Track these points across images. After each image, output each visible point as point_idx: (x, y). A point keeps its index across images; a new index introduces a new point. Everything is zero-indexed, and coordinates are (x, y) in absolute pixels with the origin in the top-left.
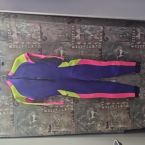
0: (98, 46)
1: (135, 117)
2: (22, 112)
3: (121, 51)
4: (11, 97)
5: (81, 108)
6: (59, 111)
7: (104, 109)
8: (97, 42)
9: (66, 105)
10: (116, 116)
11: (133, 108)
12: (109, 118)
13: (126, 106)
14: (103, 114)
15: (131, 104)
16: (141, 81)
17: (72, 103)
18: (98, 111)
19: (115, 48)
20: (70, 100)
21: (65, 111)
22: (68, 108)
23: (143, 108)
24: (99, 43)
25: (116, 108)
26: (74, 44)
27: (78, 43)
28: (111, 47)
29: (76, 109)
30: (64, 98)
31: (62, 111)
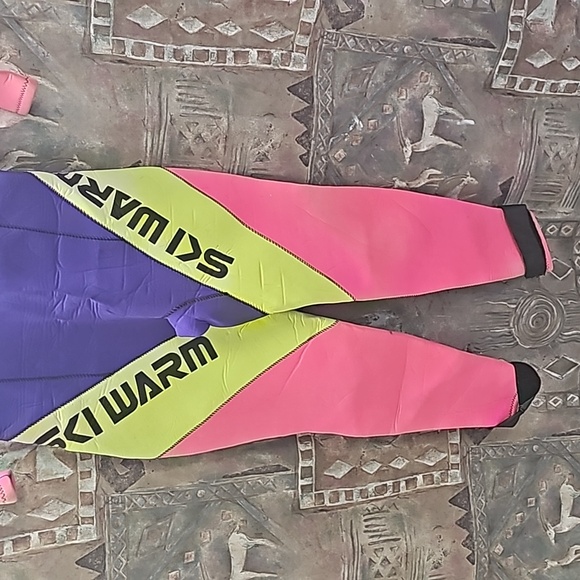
0: (286, 59)
1: (498, 549)
3: (431, 109)
5: (159, 515)
7: (316, 511)
8: (280, 23)
10: (387, 553)
11: (489, 493)
12: (344, 570)
13: (444, 476)
14: (308, 545)
15: (476, 461)
17: (89, 485)
18: (274, 527)
21: (33, 552)
22: (59, 531)
23: (544, 486)
24: (298, 36)
25: (386, 495)
26: (110, 22)
27: (144, 21)
28: (371, 75)
29: (117, 527)
30: (23, 454)
31: (10, 560)
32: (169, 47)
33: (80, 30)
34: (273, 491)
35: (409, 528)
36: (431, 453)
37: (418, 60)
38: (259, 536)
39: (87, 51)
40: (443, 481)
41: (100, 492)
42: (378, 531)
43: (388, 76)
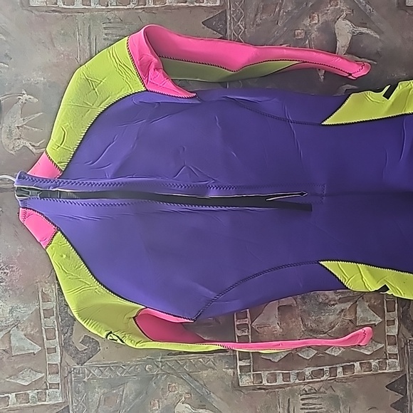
2: (113, 387)
4: (52, 305)
6: (325, 378)
17: (393, 331)
20: (383, 317)
21: (356, 377)
22: (374, 363)
30: (347, 306)
31: (341, 380)
39: (402, 5)
41: (401, 336)
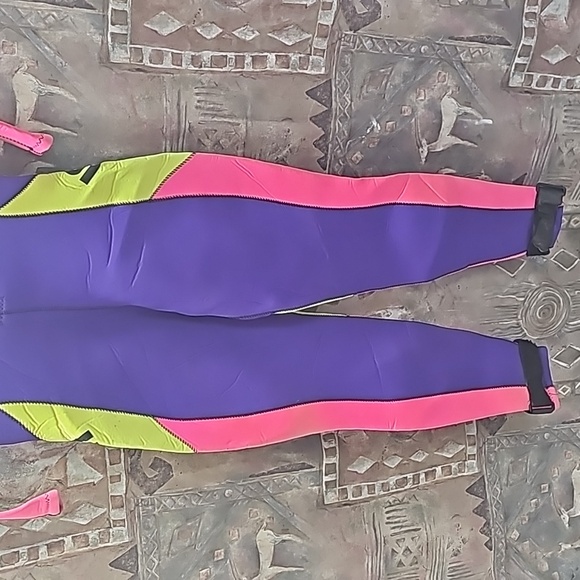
0: (304, 62)
1: (515, 534)
3: (450, 108)
5: (188, 515)
6: (21, 563)
7: (340, 505)
9: (71, 513)
10: (408, 543)
11: (504, 481)
12: (368, 561)
13: (462, 467)
14: (333, 538)
15: (491, 451)
16: (548, 310)
17: (120, 489)
18: (299, 523)
19: (412, 83)
20: (105, 472)
21: (67, 556)
22: (92, 535)
23: (556, 473)
24: (316, 39)
25: (406, 487)
26: (127, 30)
27: (161, 28)
28: (389, 76)
29: (148, 528)
30: (54, 461)
31: (45, 564)
32: (187, 54)
33: (98, 38)
34: (299, 488)
35: (428, 518)
36: (450, 445)
37: (435, 60)
38: (285, 531)
39: (105, 60)
40: (460, 472)
41: (130, 495)
42: (399, 522)
43: (406, 77)
